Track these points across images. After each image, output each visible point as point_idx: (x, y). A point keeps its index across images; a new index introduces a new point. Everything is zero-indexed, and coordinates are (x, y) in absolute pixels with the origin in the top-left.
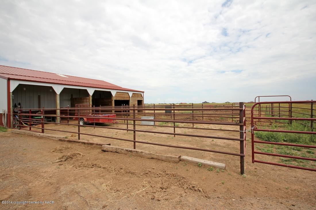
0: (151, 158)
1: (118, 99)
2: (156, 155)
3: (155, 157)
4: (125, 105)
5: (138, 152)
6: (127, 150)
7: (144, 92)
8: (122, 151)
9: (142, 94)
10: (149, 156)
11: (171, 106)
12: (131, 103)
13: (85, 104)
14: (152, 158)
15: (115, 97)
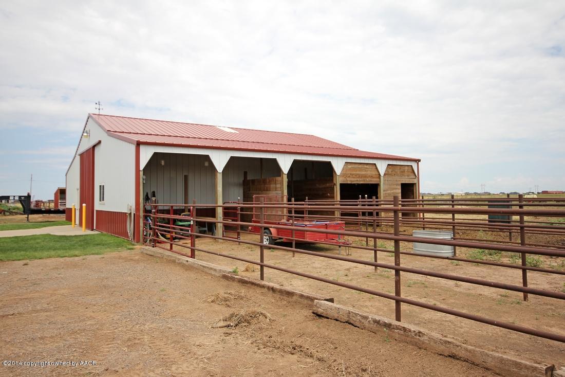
0: (449, 356)
1: (349, 183)
2: (466, 350)
3: (462, 354)
4: (369, 198)
5: (410, 331)
6: (377, 322)
7: (419, 161)
8: (363, 321)
9: (414, 165)
10: (442, 347)
11: (508, 201)
12: (384, 191)
13: (272, 194)
14: (453, 356)
15: (343, 175)
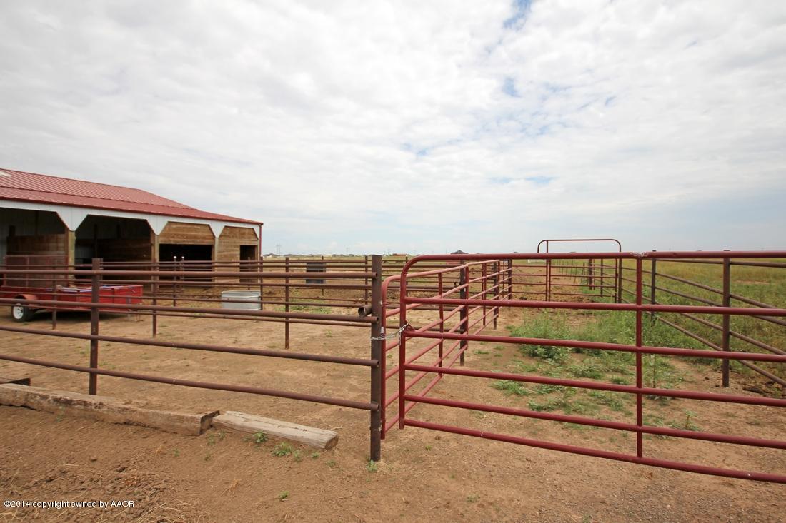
0: (125, 423)
2: (141, 413)
3: (137, 418)
5: (91, 404)
6: (57, 400)
7: (262, 224)
8: (42, 401)
10: (120, 415)
14: (127, 423)
